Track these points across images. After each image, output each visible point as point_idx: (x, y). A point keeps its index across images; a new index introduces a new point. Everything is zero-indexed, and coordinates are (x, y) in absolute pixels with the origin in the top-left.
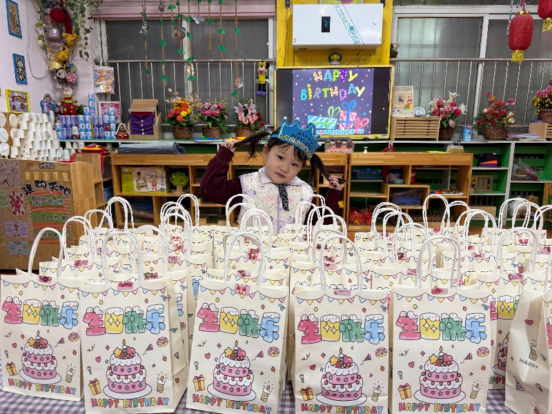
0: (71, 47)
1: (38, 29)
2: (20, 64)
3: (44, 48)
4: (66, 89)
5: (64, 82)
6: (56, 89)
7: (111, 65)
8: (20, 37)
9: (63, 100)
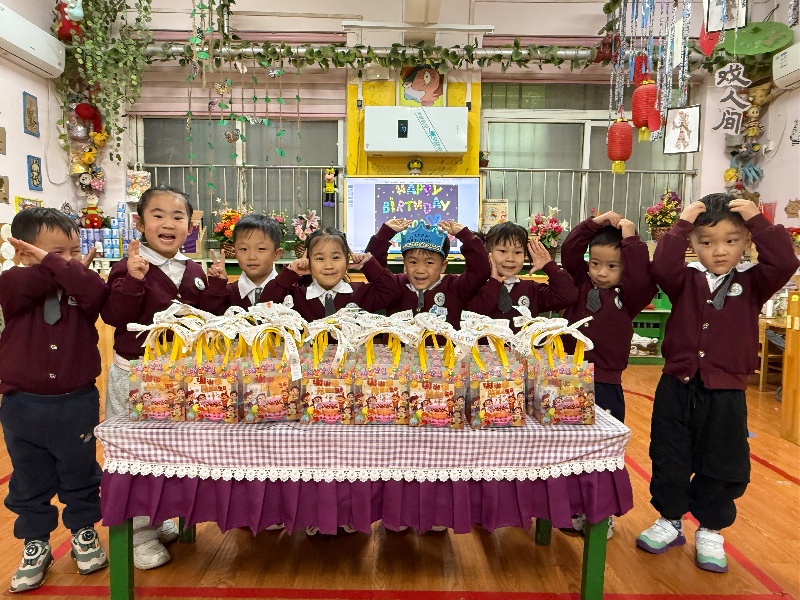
0: (100, 147)
1: (61, 126)
2: (35, 167)
3: (66, 148)
4: (91, 197)
5: (89, 189)
6: (77, 197)
7: (147, 169)
8: (38, 136)
9: (85, 211)
